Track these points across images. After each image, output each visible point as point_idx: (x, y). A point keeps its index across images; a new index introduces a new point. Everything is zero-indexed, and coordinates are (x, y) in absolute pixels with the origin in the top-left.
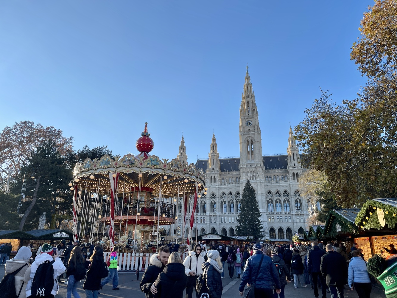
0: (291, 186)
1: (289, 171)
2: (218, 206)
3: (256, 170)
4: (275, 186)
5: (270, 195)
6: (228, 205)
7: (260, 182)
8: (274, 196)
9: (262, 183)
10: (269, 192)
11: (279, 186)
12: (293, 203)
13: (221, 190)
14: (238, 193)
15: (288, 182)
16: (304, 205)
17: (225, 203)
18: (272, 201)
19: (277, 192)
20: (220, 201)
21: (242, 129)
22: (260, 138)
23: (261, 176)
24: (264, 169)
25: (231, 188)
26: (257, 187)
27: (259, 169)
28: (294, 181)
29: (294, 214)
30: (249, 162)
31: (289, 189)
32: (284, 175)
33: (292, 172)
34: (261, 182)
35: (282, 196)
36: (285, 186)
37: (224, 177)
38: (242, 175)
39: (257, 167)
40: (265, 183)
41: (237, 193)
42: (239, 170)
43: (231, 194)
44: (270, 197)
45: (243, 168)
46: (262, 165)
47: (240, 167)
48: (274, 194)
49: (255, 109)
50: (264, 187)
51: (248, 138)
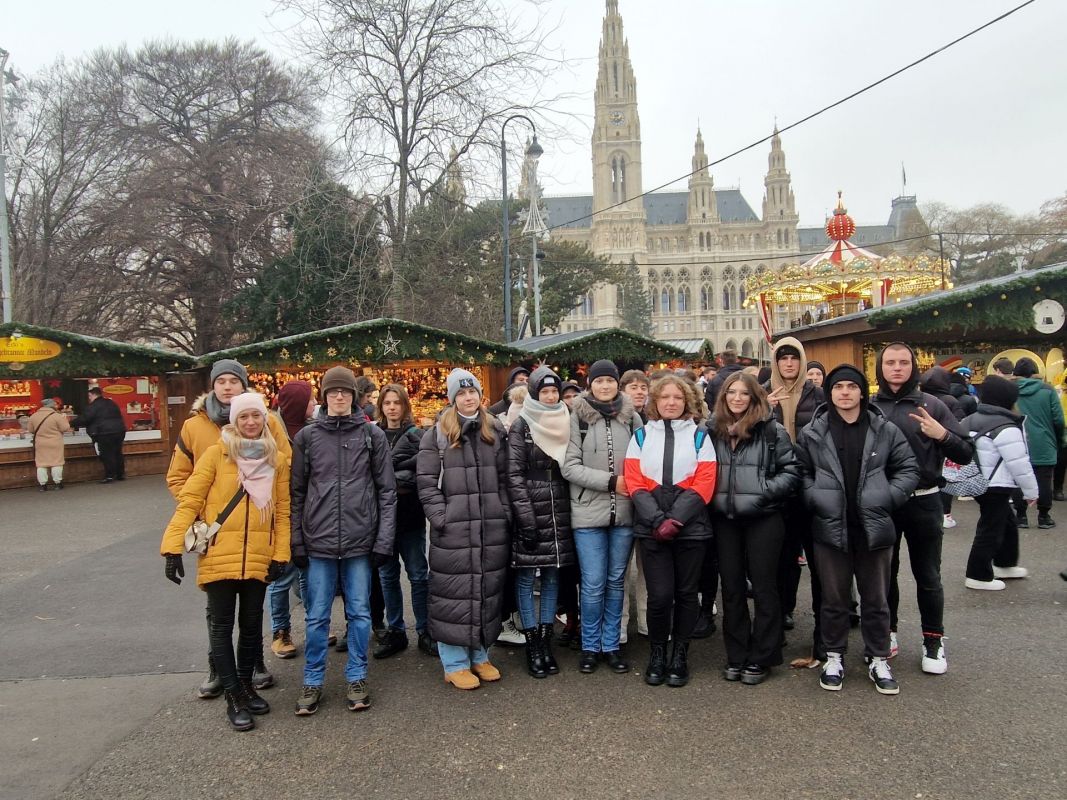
0: (696, 260)
1: (691, 230)
3: (632, 227)
4: (663, 261)
5: (651, 278)
8: (660, 280)
11: (671, 261)
12: (696, 296)
15: (691, 252)
16: (718, 299)
18: (656, 292)
19: (668, 273)
21: (603, 130)
22: (640, 154)
23: (641, 240)
24: (647, 224)
27: (638, 225)
28: (702, 250)
29: (698, 316)
30: (616, 209)
31: (690, 267)
32: (680, 236)
33: (698, 232)
34: (642, 251)
35: (676, 280)
36: (682, 260)
38: (601, 238)
39: (635, 220)
40: (648, 255)
44: (652, 283)
46: (645, 217)
48: (661, 276)
49: (630, 85)
51: (616, 154)
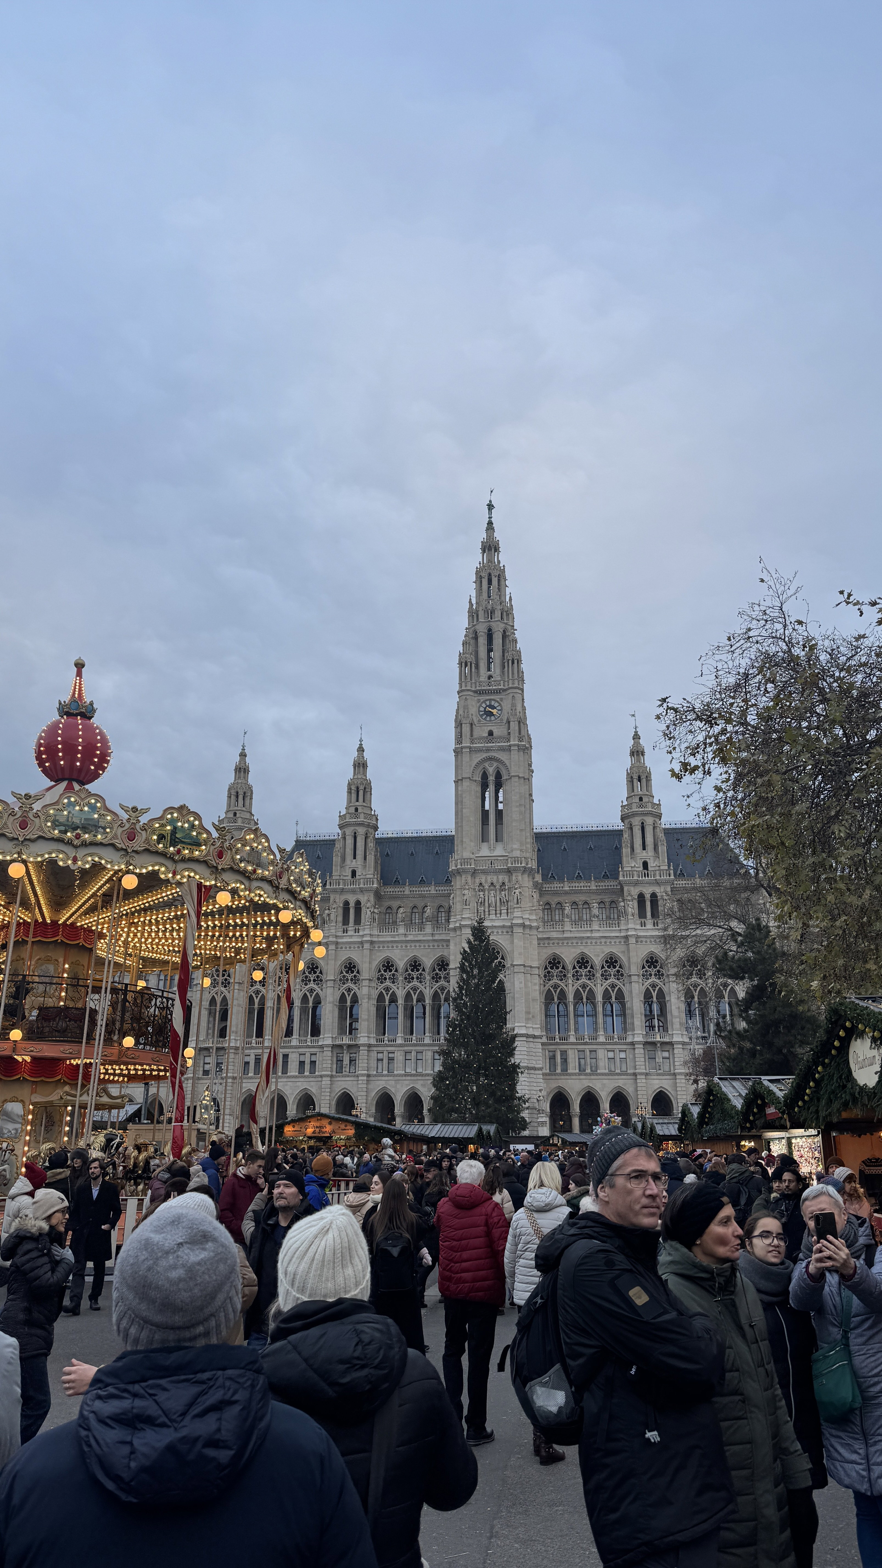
0: (632, 940)
1: (626, 889)
2: (366, 1011)
3: (509, 881)
4: (575, 941)
5: (555, 972)
6: (405, 1009)
7: (523, 926)
8: (570, 975)
9: (531, 927)
10: (555, 962)
11: (589, 941)
12: (636, 1005)
13: (378, 954)
14: (443, 964)
15: (623, 927)
16: (675, 1012)
17: (393, 1000)
18: (563, 995)
19: (583, 962)
20: (375, 994)
21: (466, 729)
22: (530, 765)
23: (526, 904)
24: (538, 878)
25: (417, 945)
26: (512, 942)
27: (520, 878)
28: (643, 924)
29: (639, 1043)
30: (485, 851)
31: (623, 952)
32: (607, 899)
33: (635, 892)
34: (527, 923)
35: (598, 975)
36: (608, 941)
37: (395, 904)
38: (458, 899)
39: (516, 869)
40: (540, 930)
41: (438, 964)
42: (448, 881)
43: (415, 965)
44: (555, 980)
45: (465, 871)
46: (533, 864)
47: (452, 867)
48: (570, 967)
49: (513, 661)
50: (535, 942)
51: (486, 765)
